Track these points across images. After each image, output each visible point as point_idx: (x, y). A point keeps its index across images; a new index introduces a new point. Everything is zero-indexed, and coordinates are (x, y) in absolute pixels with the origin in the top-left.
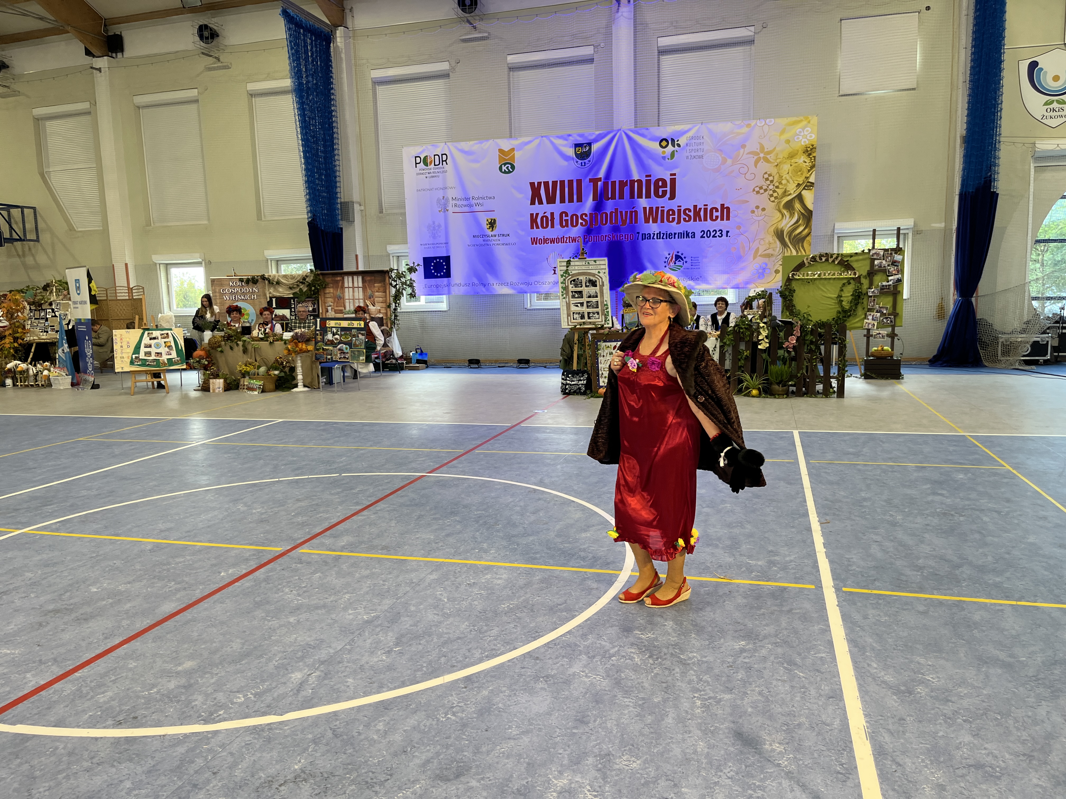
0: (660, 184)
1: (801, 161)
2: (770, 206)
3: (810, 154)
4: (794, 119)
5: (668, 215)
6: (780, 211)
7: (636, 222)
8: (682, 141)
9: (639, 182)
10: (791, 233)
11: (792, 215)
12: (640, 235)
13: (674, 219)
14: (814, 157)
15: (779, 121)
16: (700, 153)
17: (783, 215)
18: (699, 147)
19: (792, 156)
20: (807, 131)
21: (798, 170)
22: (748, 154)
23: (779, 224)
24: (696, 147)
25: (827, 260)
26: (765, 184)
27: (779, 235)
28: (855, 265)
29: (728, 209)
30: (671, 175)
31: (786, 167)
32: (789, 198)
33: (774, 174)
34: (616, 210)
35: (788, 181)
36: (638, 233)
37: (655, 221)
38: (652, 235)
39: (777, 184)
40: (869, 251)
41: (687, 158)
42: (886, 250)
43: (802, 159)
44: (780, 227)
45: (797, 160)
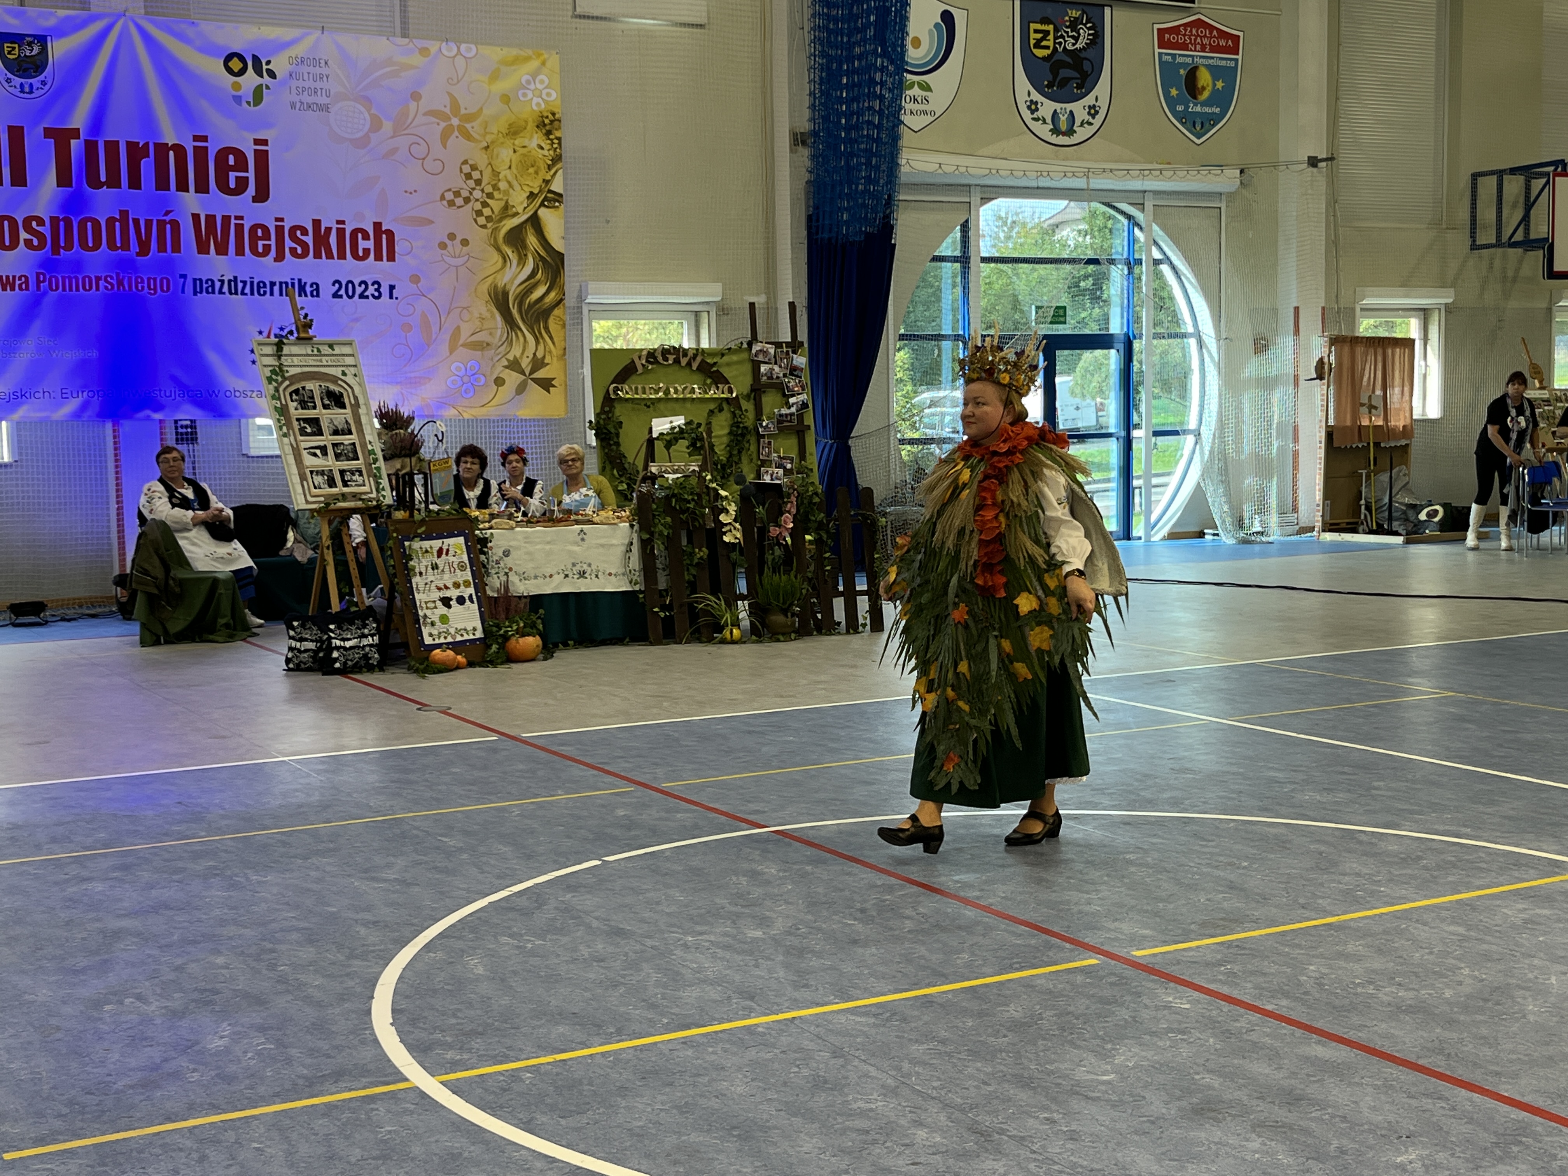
0: (231, 160)
1: (534, 144)
2: (479, 236)
3: (549, 133)
4: (515, 52)
5: (254, 239)
6: (499, 250)
7: (176, 248)
8: (280, 64)
9: (179, 150)
10: (522, 297)
11: (522, 260)
12: (189, 282)
13: (267, 249)
14: (559, 139)
15: (486, 50)
16: (322, 100)
17: (505, 258)
18: (319, 85)
19: (514, 131)
20: (542, 82)
21: (527, 164)
22: (425, 114)
23: (499, 276)
24: (310, 84)
25: (677, 361)
26: (465, 187)
27: (500, 299)
28: (726, 372)
29: (390, 234)
30: (257, 142)
31: (505, 155)
32: (516, 221)
33: (482, 165)
34: (124, 214)
35: (511, 186)
36: (184, 276)
37: (222, 250)
38: (218, 285)
39: (488, 189)
40: (750, 344)
41: (293, 105)
42: (778, 345)
43: (535, 140)
44: (500, 284)
45: (526, 142)
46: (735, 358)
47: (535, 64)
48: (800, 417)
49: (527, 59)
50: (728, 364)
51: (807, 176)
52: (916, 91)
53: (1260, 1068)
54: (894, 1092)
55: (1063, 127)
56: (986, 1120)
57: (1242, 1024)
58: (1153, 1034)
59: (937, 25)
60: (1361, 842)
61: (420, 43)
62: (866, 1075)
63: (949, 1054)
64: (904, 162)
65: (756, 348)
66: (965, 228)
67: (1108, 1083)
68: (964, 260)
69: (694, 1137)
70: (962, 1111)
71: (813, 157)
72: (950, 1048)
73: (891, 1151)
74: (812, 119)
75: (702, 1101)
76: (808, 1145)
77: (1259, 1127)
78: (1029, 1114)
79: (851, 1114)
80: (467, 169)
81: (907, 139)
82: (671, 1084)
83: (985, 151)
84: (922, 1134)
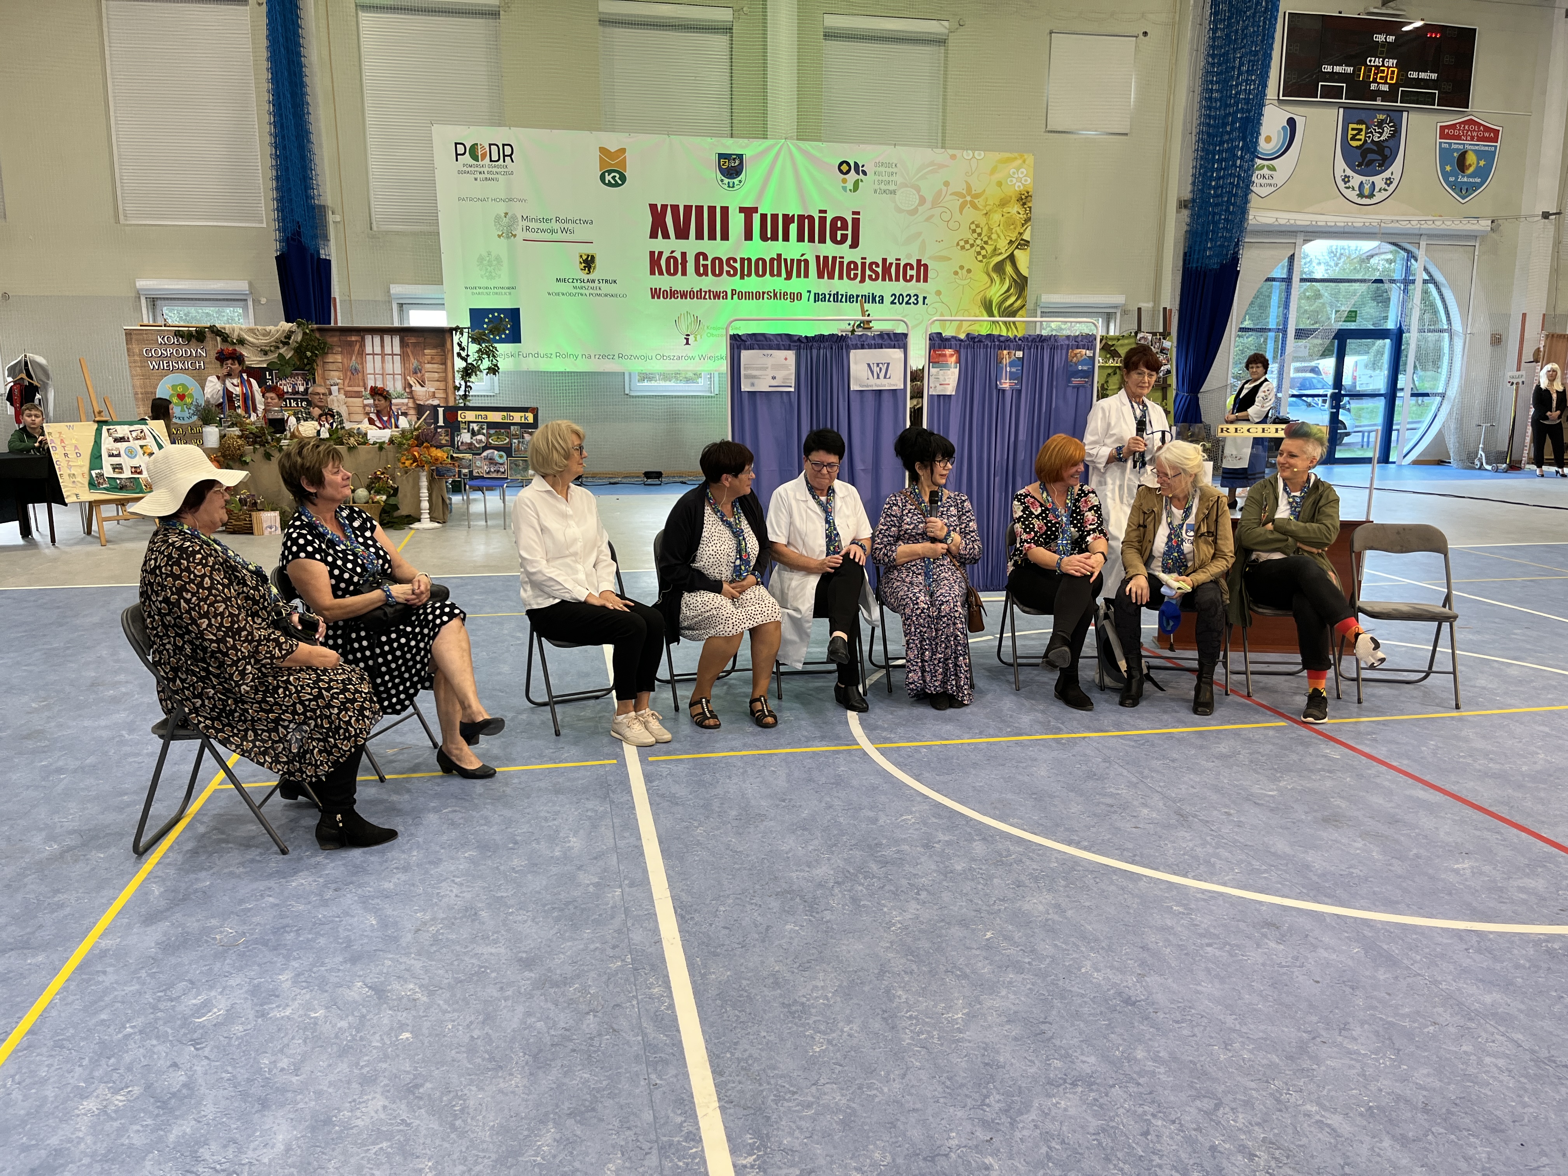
0: (839, 224)
1: (1014, 211)
3: (1024, 204)
4: (1007, 155)
5: (849, 270)
6: (989, 275)
7: (806, 275)
8: (870, 167)
9: (811, 218)
10: (1000, 304)
11: (1002, 281)
12: (812, 295)
13: (856, 275)
14: (1030, 207)
15: (990, 155)
16: (892, 187)
17: (992, 280)
18: (891, 178)
19: (1003, 203)
20: (1022, 173)
21: (1010, 223)
22: (951, 194)
23: (988, 291)
24: (886, 178)
26: (971, 238)
27: (987, 304)
29: (926, 266)
30: (854, 213)
31: (996, 217)
32: (1000, 258)
33: (982, 225)
34: (779, 256)
35: (999, 236)
36: (810, 292)
37: (831, 276)
38: (828, 296)
39: (985, 239)
40: (1136, 333)
41: (875, 191)
42: (1154, 334)
43: (1015, 209)
44: (988, 296)
45: (1009, 210)
46: (1126, 341)
47: (1019, 162)
48: (1165, 379)
49: (1016, 159)
50: (1122, 345)
51: (1185, 228)
52: (1265, 171)
53: (1377, 800)
54: (1135, 785)
55: (1366, 192)
56: (1187, 809)
57: (1372, 772)
58: (1311, 771)
59: (1284, 128)
60: (1492, 668)
61: (951, 152)
62: (1121, 774)
63: (1175, 768)
64: (1251, 217)
65: (1140, 336)
66: (1292, 258)
67: (1272, 796)
68: (1288, 280)
69: (1010, 796)
70: (1174, 802)
71: (1192, 216)
72: (1176, 765)
73: (1123, 818)
74: (1193, 191)
75: (1020, 777)
76: (1075, 809)
77: (1365, 835)
78: (1215, 809)
79: (1105, 795)
80: (973, 227)
81: (1254, 201)
82: (1003, 765)
83: (1310, 210)
84: (1145, 811)
